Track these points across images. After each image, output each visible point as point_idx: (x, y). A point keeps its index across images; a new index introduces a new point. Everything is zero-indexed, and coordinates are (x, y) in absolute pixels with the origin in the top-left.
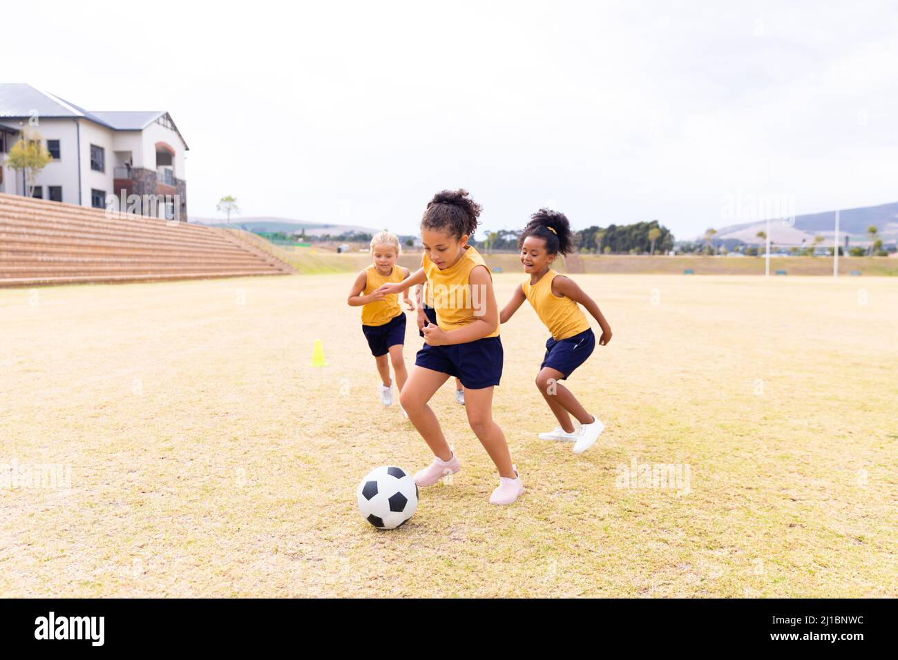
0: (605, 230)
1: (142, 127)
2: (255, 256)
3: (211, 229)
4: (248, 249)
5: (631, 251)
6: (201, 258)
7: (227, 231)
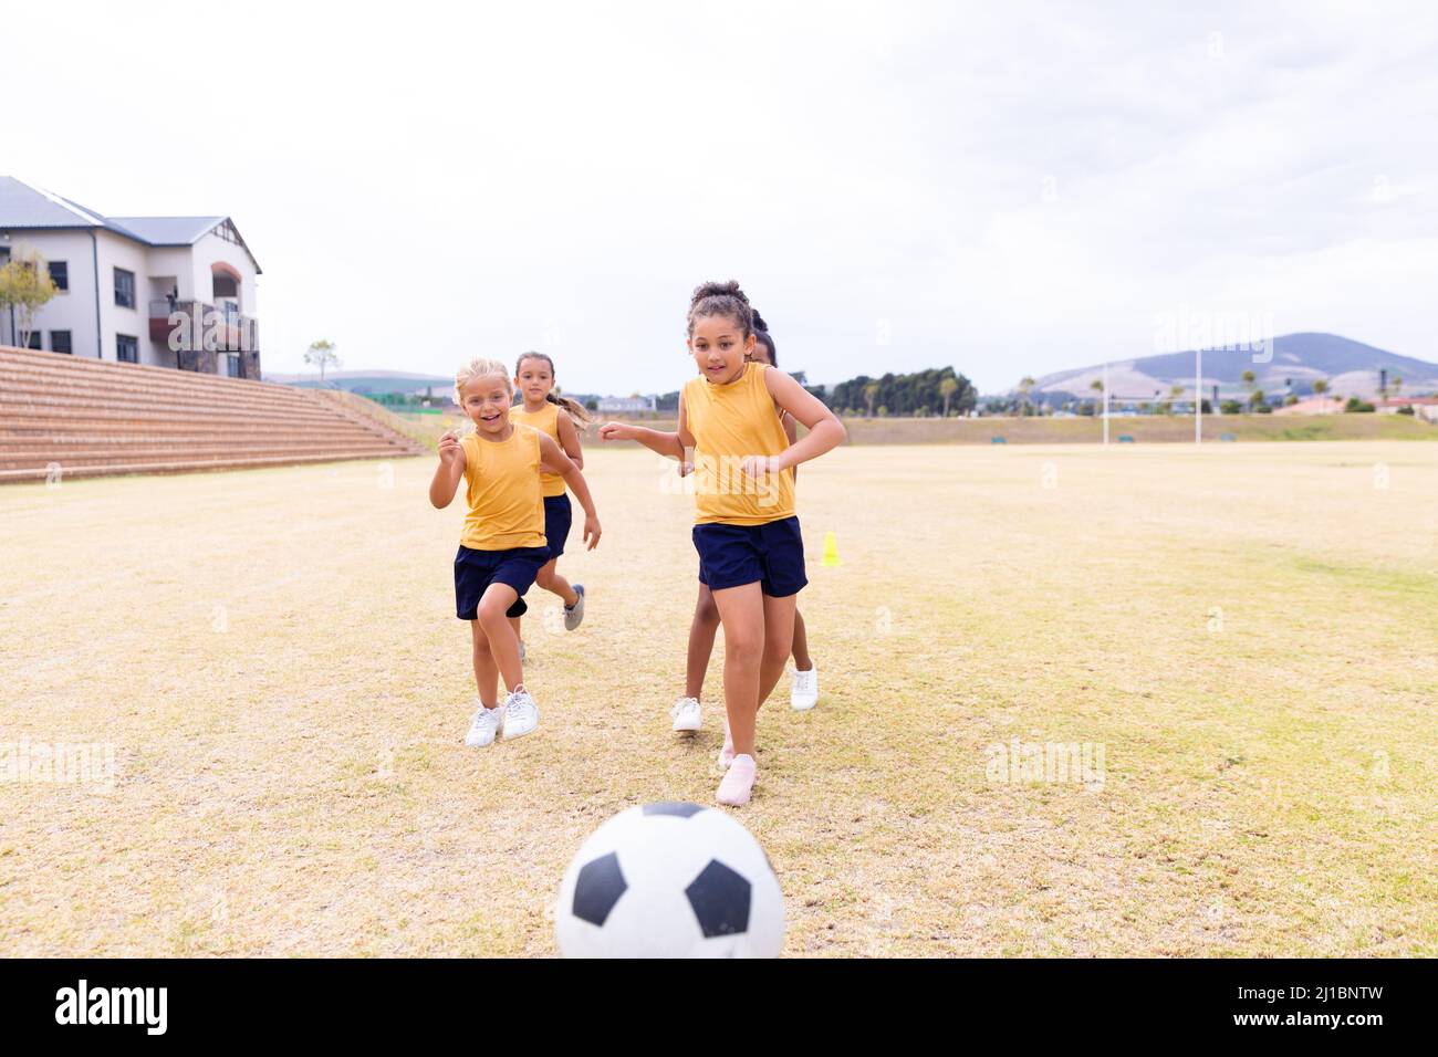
0: (878, 382)
1: (191, 241)
2: (365, 429)
3: (298, 390)
4: (354, 420)
5: (917, 412)
6: (287, 434)
7: (323, 394)
